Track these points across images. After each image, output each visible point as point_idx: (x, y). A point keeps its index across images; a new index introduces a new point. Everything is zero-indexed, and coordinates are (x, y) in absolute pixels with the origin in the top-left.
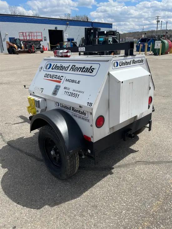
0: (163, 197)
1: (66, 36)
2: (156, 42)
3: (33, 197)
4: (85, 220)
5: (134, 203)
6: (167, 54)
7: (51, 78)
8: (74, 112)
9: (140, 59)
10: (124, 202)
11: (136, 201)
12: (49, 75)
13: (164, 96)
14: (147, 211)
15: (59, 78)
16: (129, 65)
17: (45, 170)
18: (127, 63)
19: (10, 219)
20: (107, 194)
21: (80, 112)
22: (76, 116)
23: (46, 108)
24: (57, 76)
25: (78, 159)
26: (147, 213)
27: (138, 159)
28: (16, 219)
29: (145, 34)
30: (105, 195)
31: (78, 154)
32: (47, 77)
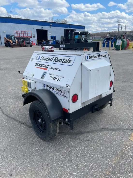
0: (120, 154)
1: (50, 35)
2: (117, 40)
3: (25, 154)
4: (63, 170)
5: (99, 158)
6: (126, 49)
7: (39, 66)
8: (56, 91)
9: (104, 54)
10: (92, 158)
11: (100, 157)
12: (38, 64)
13: (122, 81)
14: (108, 164)
15: (46, 67)
16: (96, 58)
17: (34, 135)
18: (94, 57)
19: (8, 169)
20: (79, 151)
21: (61, 91)
22: (58, 94)
23: (36, 88)
24: (44, 65)
25: (58, 125)
26: (108, 165)
27: (102, 127)
28: (12, 169)
29: (110, 34)
30: (78, 152)
31: (58, 122)
32: (37, 66)
